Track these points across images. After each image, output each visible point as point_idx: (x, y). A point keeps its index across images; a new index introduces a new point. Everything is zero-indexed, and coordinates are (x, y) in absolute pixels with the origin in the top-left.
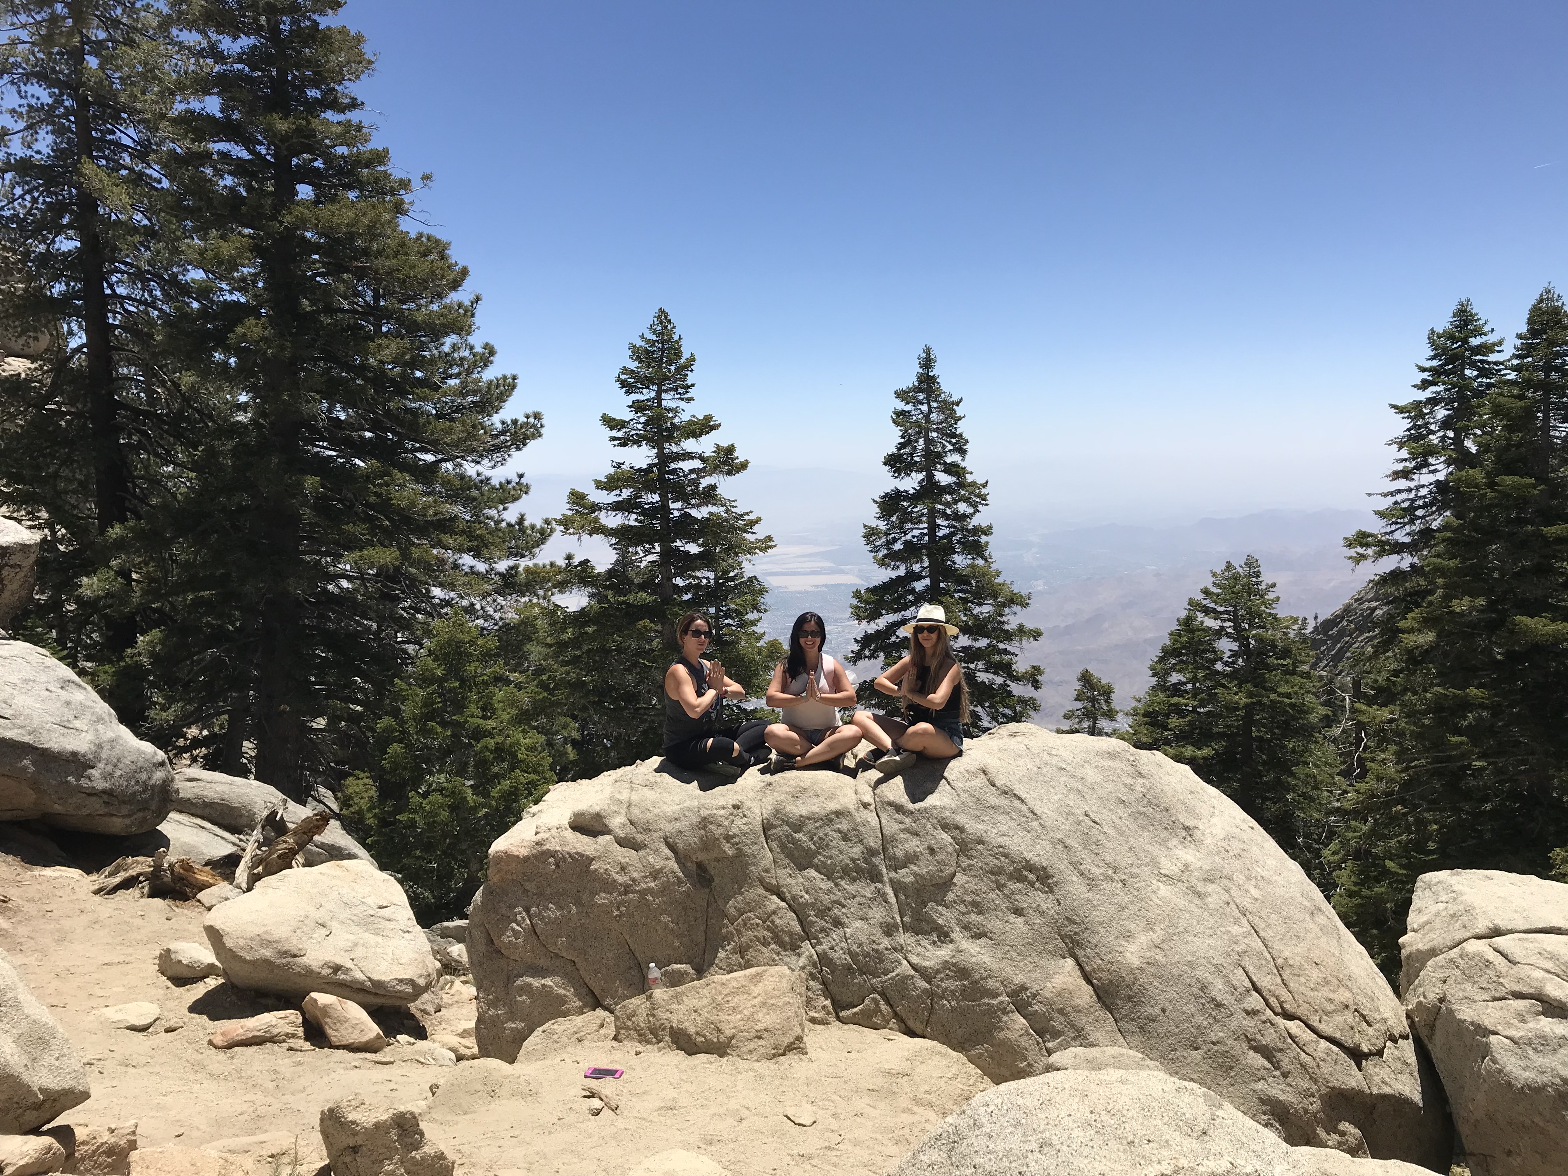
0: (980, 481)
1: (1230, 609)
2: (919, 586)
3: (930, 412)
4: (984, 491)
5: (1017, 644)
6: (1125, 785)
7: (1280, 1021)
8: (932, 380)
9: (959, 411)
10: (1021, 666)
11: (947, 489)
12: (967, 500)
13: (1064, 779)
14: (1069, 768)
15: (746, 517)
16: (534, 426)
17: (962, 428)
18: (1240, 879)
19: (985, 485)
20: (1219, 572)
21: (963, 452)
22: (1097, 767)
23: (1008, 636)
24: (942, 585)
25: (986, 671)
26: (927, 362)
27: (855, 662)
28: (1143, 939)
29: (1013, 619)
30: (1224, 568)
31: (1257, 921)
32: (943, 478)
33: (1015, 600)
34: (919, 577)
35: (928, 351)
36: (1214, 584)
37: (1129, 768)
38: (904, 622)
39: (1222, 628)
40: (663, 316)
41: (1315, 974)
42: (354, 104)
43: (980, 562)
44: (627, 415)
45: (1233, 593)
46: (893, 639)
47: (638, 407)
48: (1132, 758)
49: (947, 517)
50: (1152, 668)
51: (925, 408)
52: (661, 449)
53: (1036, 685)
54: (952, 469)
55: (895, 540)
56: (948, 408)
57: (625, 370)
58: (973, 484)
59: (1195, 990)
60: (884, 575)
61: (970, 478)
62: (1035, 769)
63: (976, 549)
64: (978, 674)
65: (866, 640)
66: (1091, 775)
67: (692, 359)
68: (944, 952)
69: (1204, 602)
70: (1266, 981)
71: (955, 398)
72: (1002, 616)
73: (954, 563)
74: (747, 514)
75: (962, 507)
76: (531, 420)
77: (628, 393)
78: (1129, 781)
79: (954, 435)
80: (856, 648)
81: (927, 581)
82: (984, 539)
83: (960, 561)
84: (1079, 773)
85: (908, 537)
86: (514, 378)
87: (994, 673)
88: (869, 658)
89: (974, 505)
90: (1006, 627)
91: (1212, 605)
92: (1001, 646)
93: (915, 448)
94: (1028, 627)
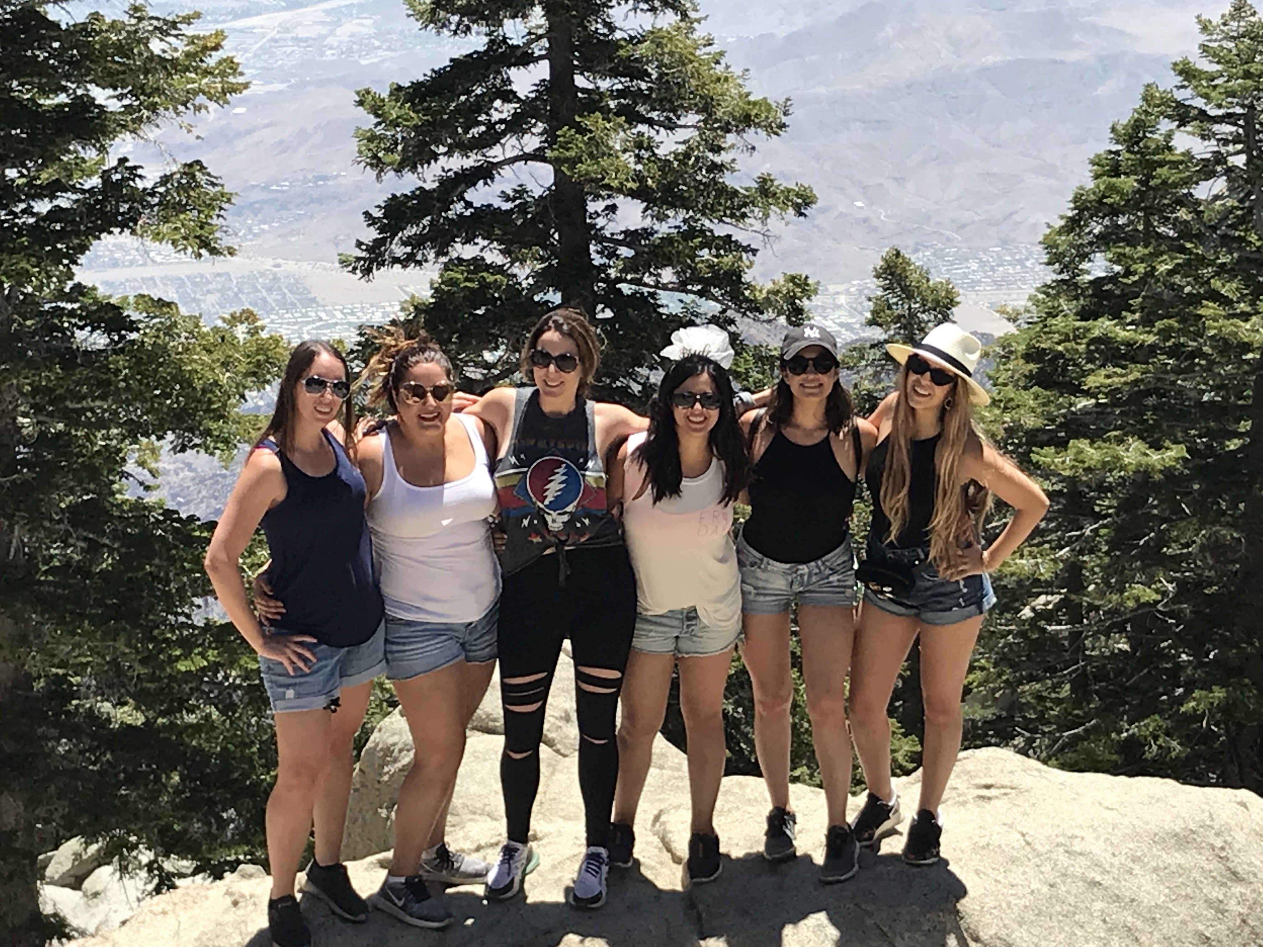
2: (523, 80)
5: (758, 226)
6: (1209, 903)
10: (763, 276)
13: (1099, 905)
14: (1107, 881)
20: (1216, 20)
22: (1155, 870)
23: (736, 205)
24: (580, 81)
25: (682, 287)
27: (367, 271)
30: (1227, 9)
33: (752, 116)
34: (522, 58)
36: (1205, 49)
37: (1214, 865)
38: (485, 173)
39: (1219, 159)
43: (672, 21)
45: (1247, 75)
46: (459, 207)
50: (1049, 245)
62: (1045, 889)
64: (664, 297)
65: (394, 217)
69: (1180, 95)
72: (717, 149)
73: (612, 28)
78: (1216, 893)
81: (543, 69)
84: (1127, 887)
88: (405, 262)
90: (730, 181)
91: (1199, 103)
92: (720, 230)
94: (782, 183)
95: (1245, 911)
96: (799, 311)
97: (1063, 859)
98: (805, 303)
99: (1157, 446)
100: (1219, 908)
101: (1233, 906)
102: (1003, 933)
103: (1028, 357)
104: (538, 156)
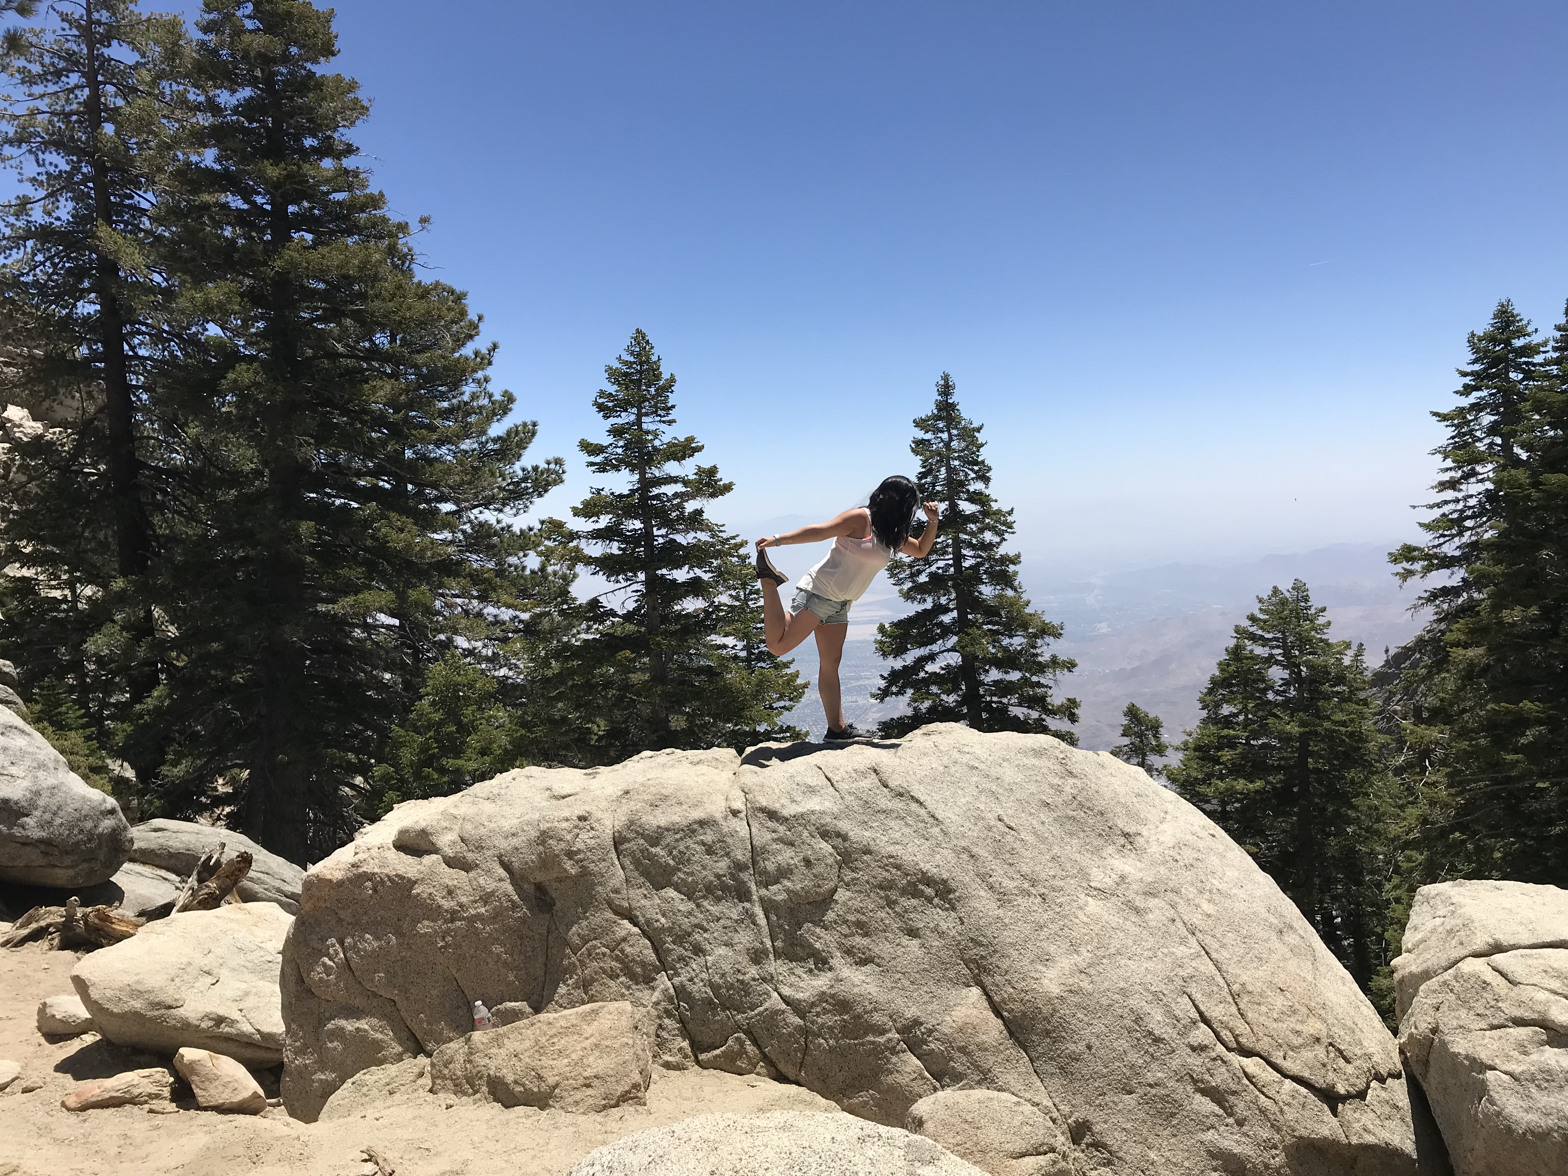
0: (1005, 509)
1: (1279, 635)
2: (947, 619)
3: (951, 440)
4: (1010, 519)
5: (1051, 676)
6: (1052, 786)
7: (1235, 1059)
8: (953, 407)
9: (981, 437)
10: (1057, 698)
11: (972, 519)
12: (993, 529)
13: (975, 779)
14: (982, 766)
15: (732, 541)
16: (557, 472)
17: (984, 455)
18: (1190, 892)
19: (1011, 512)
20: (1266, 597)
21: (986, 480)
22: (1018, 766)
23: (1041, 668)
24: (970, 617)
25: (1020, 705)
26: (946, 389)
27: (882, 700)
28: (1065, 963)
29: (1047, 650)
30: (1270, 593)
31: (1208, 941)
32: (967, 507)
33: (1046, 631)
34: (946, 610)
35: (946, 378)
36: (1261, 609)
37: (1058, 767)
38: (932, 657)
39: (1272, 656)
40: (640, 337)
41: (1279, 1002)
42: (350, 150)
43: (1010, 593)
44: (606, 440)
45: (1281, 618)
46: (922, 674)
47: (617, 432)
48: (1062, 756)
49: (970, 545)
50: (1201, 701)
51: (945, 436)
52: (643, 474)
53: (1073, 718)
54: (976, 498)
55: (919, 572)
56: (970, 435)
57: (602, 394)
58: (999, 512)
59: (1128, 1022)
60: (911, 609)
61: (995, 506)
62: (941, 768)
63: (1004, 579)
64: (1010, 708)
65: (894, 677)
66: (1009, 774)
67: (672, 380)
68: (822, 982)
69: (1251, 629)
70: (1215, 1012)
71: (976, 425)
72: (1035, 647)
73: (980, 593)
74: (733, 538)
75: (988, 536)
76: (552, 466)
77: (606, 417)
78: (1057, 781)
79: (976, 463)
80: (882, 684)
81: (955, 614)
82: (1012, 568)
83: (987, 591)
84: (995, 772)
85: (933, 568)
86: (534, 425)
87: (1029, 707)
88: (896, 694)
89: (1000, 534)
90: (1040, 659)
91: (1260, 632)
92: (1035, 679)
93: (936, 477)
94: (1062, 657)
95: (1075, 792)
96: (1074, 714)
97: (956, 755)
98: (1076, 711)
99: (1251, 782)
100: (1059, 790)
101: (1068, 789)
102: (905, 785)
103: (1195, 750)
104: (953, 649)
